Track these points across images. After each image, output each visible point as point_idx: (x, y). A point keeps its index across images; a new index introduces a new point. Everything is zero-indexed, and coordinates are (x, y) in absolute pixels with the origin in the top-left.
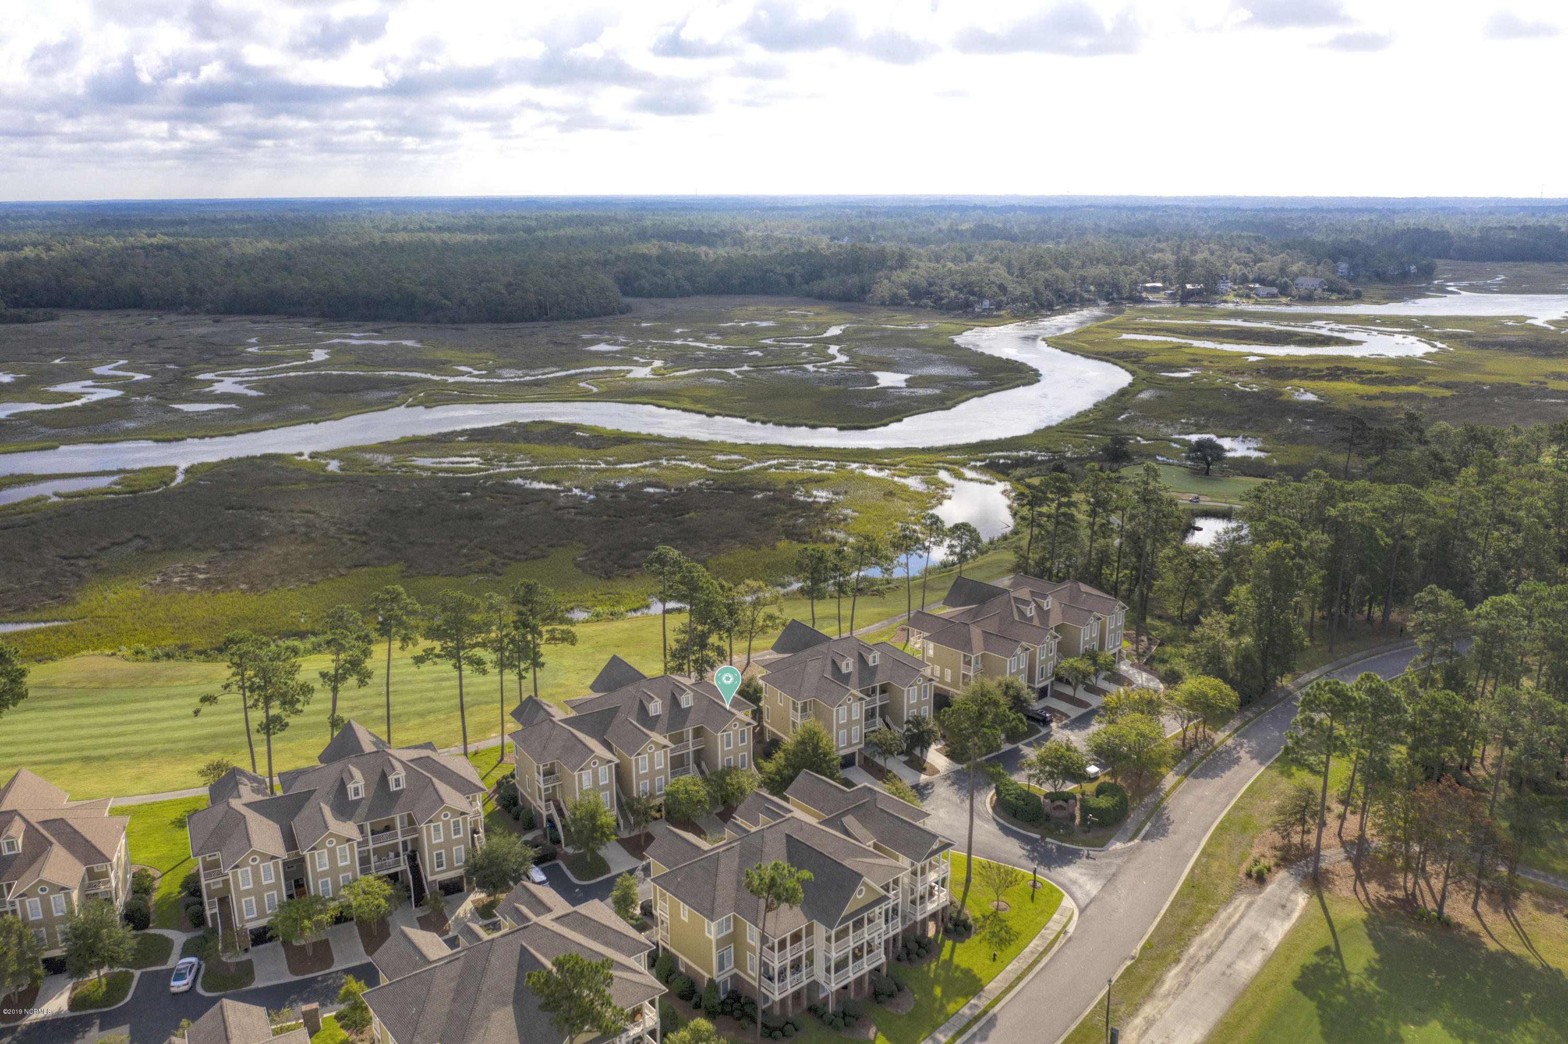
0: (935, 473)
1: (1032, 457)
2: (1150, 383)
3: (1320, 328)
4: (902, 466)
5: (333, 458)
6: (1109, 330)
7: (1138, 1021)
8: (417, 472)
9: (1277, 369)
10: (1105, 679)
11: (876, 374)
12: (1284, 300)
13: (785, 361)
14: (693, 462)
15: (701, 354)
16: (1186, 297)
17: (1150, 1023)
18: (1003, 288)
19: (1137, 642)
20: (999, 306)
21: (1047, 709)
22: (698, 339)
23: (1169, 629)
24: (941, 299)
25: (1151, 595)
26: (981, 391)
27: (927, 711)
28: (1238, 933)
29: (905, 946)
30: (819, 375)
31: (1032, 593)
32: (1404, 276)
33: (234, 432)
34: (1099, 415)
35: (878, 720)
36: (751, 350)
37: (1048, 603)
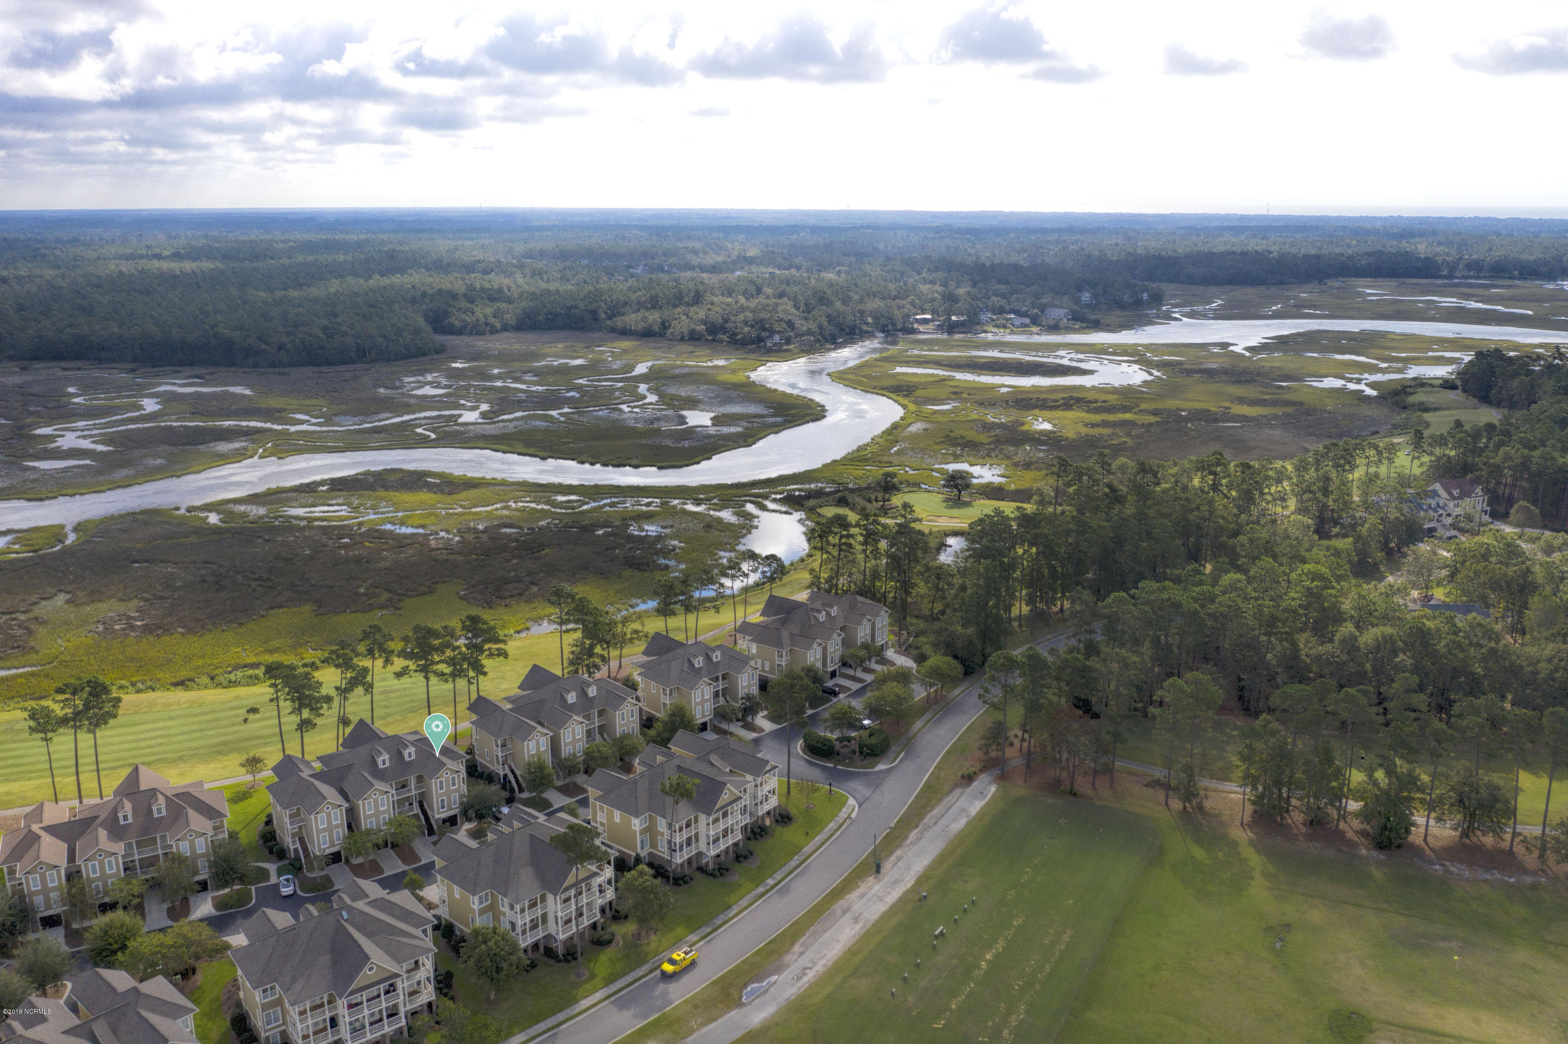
0: (743, 506)
1: (822, 488)
2: (919, 416)
3: (1062, 357)
4: (715, 501)
5: (210, 511)
6: (885, 364)
7: (893, 858)
8: (294, 522)
9: (1023, 400)
10: (877, 662)
11: (684, 413)
12: (1035, 329)
13: (602, 402)
14: (538, 503)
15: (522, 396)
16: (952, 328)
17: (899, 859)
18: (790, 324)
19: (899, 635)
20: (788, 341)
21: (837, 685)
22: (517, 380)
23: (922, 625)
24: (736, 334)
25: (909, 600)
26: (777, 428)
27: (755, 690)
28: (954, 809)
29: (752, 831)
30: (633, 415)
31: (823, 604)
32: (1138, 303)
33: (103, 488)
34: (875, 448)
35: (721, 698)
36: (568, 391)
37: (834, 611)
